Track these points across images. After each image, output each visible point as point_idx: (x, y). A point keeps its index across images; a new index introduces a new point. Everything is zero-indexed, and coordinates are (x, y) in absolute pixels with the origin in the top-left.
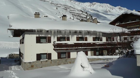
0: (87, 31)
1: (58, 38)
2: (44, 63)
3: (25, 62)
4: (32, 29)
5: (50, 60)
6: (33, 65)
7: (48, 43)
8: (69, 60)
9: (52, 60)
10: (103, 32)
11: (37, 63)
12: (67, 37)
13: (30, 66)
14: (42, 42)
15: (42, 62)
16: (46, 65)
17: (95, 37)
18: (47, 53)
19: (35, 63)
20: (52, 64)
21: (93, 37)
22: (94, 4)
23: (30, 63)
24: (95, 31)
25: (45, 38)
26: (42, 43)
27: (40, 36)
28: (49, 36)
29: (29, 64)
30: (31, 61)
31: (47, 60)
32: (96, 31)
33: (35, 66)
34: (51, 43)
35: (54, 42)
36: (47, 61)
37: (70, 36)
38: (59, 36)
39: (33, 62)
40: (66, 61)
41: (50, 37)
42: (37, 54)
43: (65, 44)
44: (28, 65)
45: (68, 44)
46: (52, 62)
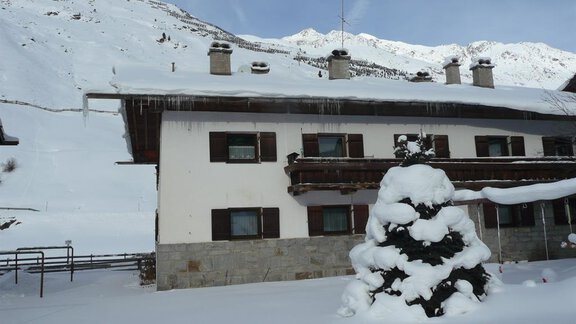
1: (305, 138)
5: (271, 242)
6: (198, 259)
7: (262, 160)
9: (281, 242)
11: (214, 253)
12: (351, 135)
13: (184, 265)
14: (234, 157)
16: (255, 263)
18: (259, 209)
19: (205, 252)
20: (283, 258)
22: (478, 48)
25: (247, 139)
29: (178, 254)
33: (205, 266)
34: (275, 160)
35: (288, 157)
37: (365, 132)
38: (312, 130)
40: (349, 245)
41: (273, 136)
42: (213, 210)
44: (173, 256)
46: (285, 250)
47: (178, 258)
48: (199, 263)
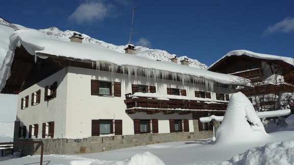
0: (190, 75)
1: (133, 86)
2: (107, 142)
3: (67, 140)
4: (90, 60)
5: (119, 137)
6: (85, 146)
7: (115, 96)
8: (155, 137)
9: (123, 137)
10: (215, 80)
11: (93, 143)
12: (151, 87)
13: (78, 149)
14: (101, 93)
15: (102, 140)
16: (111, 147)
17: (198, 90)
18: (113, 120)
19: (88, 142)
20: (123, 145)
21: (195, 91)
22: (138, 49)
23: (78, 141)
24: (202, 77)
25: (108, 85)
26: (101, 95)
27: (100, 79)
28: (117, 80)
29: (75, 144)
30: (81, 137)
31: (114, 135)
32: (205, 78)
33: (88, 150)
34: (120, 96)
35: (126, 95)
36: (113, 137)
37: (156, 85)
38: (135, 83)
39: (84, 139)
40: (151, 139)
41: (120, 84)
42: (92, 121)
43: (153, 98)
44: (73, 145)
45: (158, 99)
46: (124, 140)
47: (75, 146)
48: (85, 148)
